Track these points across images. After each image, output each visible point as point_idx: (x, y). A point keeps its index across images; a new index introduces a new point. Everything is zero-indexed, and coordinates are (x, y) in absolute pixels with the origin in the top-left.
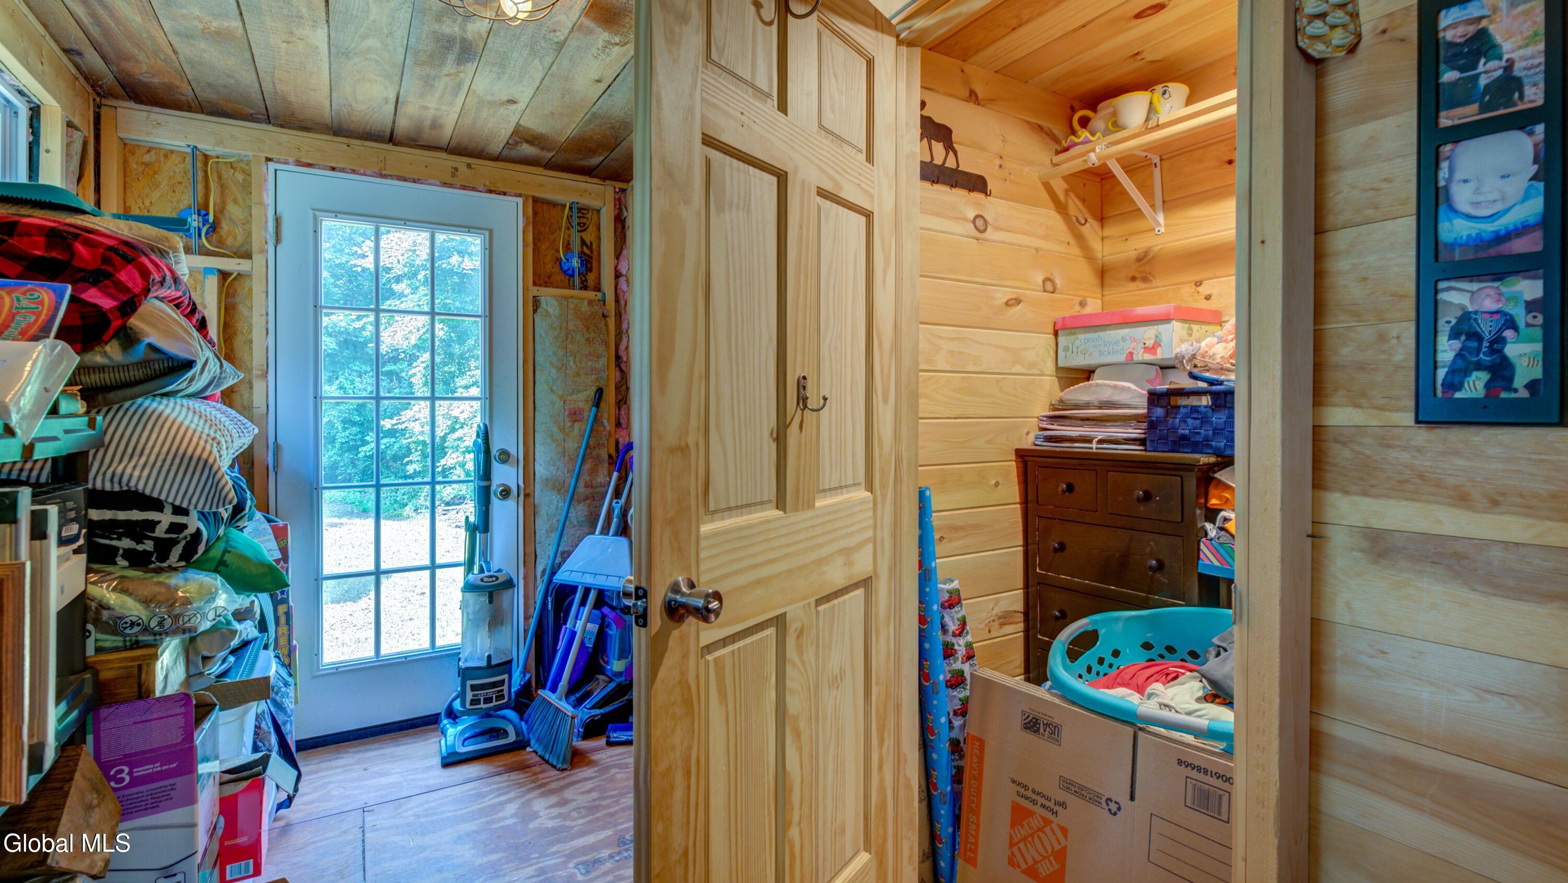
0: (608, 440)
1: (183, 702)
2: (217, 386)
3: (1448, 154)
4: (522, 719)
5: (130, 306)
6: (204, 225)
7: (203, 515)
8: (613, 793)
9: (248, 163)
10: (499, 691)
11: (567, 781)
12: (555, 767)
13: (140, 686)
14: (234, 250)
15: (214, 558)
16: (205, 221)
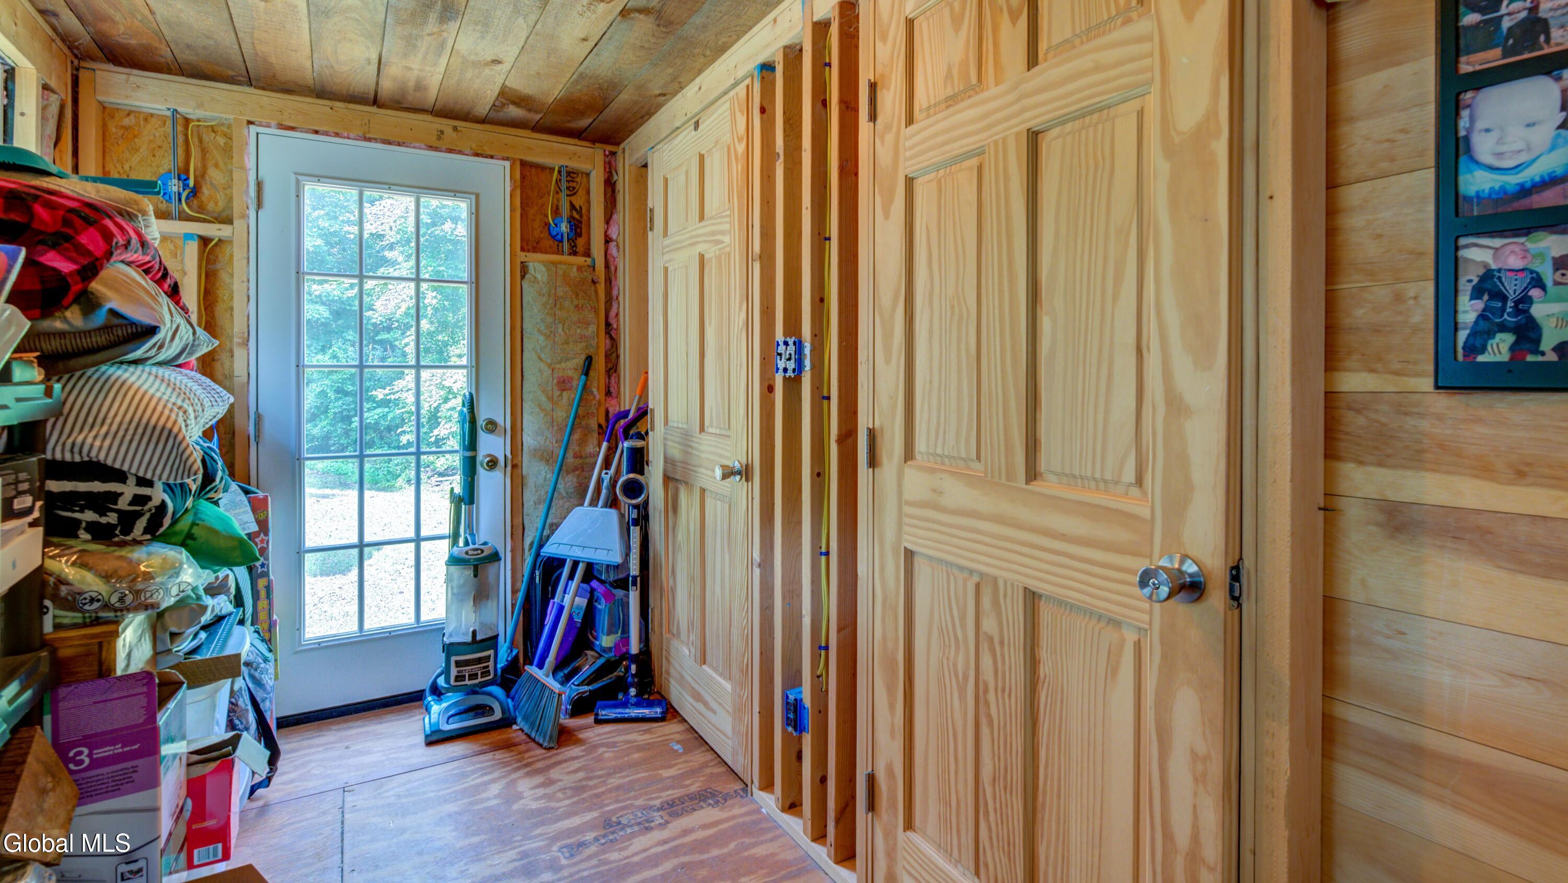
0: (597, 409)
1: (145, 681)
2: (190, 354)
3: (1469, 102)
4: (508, 696)
5: (91, 270)
6: (184, 190)
7: (169, 488)
8: (601, 773)
9: (229, 127)
10: (484, 668)
11: (553, 760)
12: (541, 745)
13: (101, 664)
14: (216, 215)
15: (182, 531)
16: (186, 186)
